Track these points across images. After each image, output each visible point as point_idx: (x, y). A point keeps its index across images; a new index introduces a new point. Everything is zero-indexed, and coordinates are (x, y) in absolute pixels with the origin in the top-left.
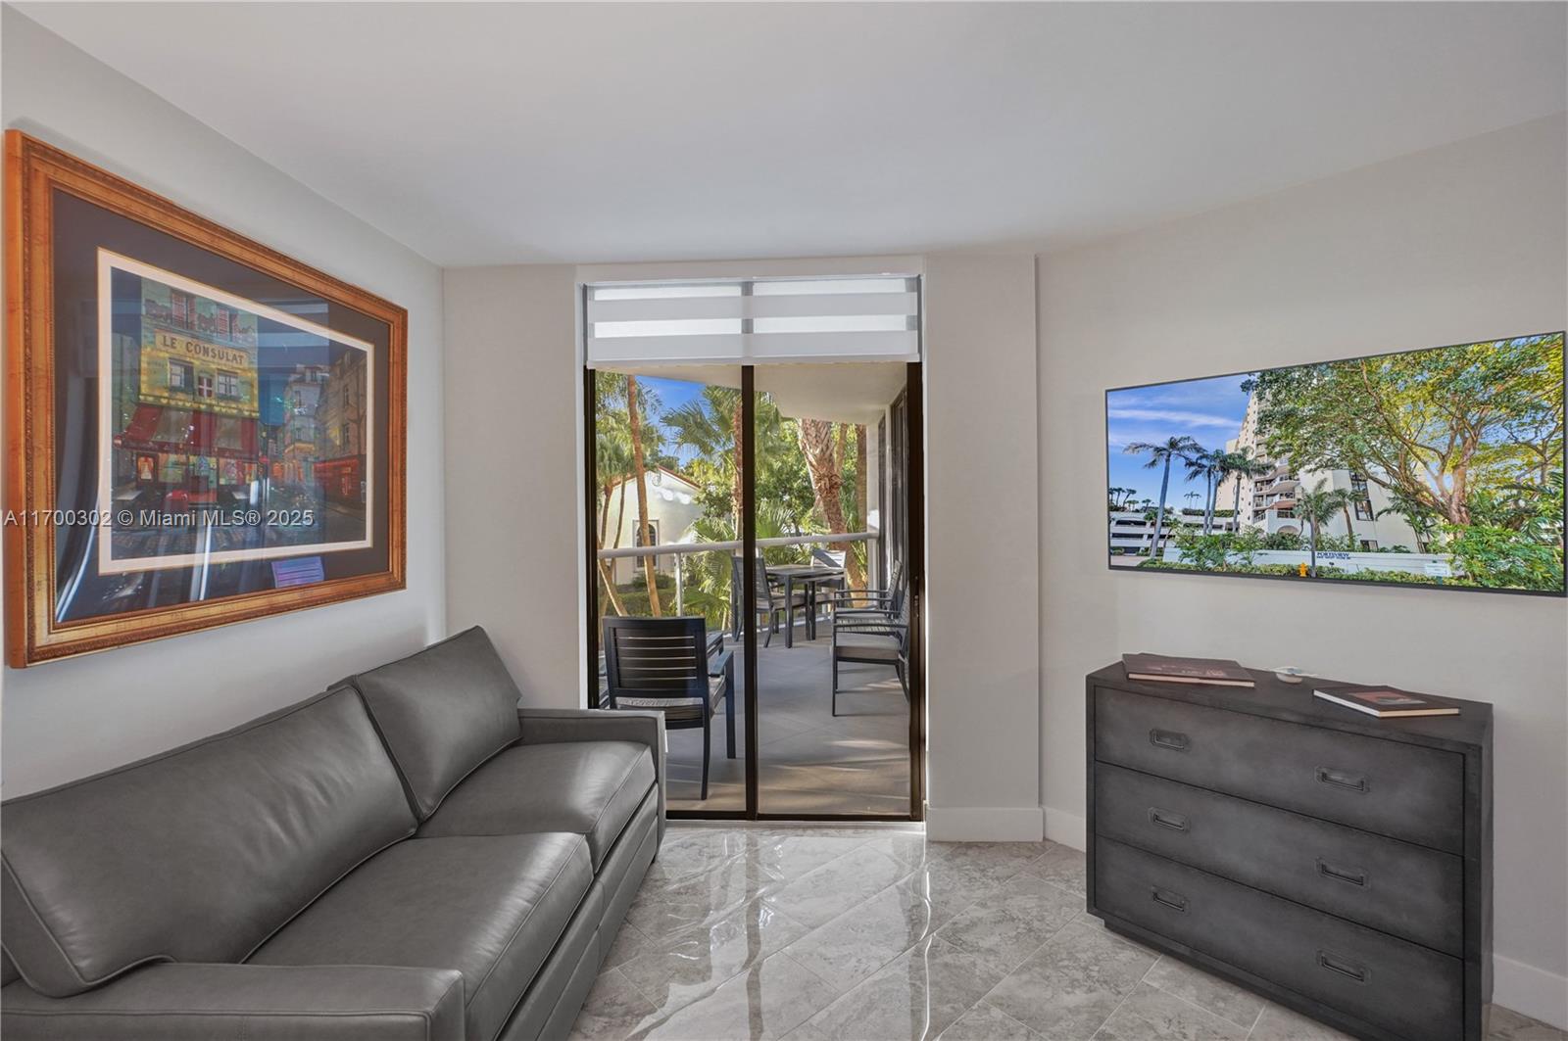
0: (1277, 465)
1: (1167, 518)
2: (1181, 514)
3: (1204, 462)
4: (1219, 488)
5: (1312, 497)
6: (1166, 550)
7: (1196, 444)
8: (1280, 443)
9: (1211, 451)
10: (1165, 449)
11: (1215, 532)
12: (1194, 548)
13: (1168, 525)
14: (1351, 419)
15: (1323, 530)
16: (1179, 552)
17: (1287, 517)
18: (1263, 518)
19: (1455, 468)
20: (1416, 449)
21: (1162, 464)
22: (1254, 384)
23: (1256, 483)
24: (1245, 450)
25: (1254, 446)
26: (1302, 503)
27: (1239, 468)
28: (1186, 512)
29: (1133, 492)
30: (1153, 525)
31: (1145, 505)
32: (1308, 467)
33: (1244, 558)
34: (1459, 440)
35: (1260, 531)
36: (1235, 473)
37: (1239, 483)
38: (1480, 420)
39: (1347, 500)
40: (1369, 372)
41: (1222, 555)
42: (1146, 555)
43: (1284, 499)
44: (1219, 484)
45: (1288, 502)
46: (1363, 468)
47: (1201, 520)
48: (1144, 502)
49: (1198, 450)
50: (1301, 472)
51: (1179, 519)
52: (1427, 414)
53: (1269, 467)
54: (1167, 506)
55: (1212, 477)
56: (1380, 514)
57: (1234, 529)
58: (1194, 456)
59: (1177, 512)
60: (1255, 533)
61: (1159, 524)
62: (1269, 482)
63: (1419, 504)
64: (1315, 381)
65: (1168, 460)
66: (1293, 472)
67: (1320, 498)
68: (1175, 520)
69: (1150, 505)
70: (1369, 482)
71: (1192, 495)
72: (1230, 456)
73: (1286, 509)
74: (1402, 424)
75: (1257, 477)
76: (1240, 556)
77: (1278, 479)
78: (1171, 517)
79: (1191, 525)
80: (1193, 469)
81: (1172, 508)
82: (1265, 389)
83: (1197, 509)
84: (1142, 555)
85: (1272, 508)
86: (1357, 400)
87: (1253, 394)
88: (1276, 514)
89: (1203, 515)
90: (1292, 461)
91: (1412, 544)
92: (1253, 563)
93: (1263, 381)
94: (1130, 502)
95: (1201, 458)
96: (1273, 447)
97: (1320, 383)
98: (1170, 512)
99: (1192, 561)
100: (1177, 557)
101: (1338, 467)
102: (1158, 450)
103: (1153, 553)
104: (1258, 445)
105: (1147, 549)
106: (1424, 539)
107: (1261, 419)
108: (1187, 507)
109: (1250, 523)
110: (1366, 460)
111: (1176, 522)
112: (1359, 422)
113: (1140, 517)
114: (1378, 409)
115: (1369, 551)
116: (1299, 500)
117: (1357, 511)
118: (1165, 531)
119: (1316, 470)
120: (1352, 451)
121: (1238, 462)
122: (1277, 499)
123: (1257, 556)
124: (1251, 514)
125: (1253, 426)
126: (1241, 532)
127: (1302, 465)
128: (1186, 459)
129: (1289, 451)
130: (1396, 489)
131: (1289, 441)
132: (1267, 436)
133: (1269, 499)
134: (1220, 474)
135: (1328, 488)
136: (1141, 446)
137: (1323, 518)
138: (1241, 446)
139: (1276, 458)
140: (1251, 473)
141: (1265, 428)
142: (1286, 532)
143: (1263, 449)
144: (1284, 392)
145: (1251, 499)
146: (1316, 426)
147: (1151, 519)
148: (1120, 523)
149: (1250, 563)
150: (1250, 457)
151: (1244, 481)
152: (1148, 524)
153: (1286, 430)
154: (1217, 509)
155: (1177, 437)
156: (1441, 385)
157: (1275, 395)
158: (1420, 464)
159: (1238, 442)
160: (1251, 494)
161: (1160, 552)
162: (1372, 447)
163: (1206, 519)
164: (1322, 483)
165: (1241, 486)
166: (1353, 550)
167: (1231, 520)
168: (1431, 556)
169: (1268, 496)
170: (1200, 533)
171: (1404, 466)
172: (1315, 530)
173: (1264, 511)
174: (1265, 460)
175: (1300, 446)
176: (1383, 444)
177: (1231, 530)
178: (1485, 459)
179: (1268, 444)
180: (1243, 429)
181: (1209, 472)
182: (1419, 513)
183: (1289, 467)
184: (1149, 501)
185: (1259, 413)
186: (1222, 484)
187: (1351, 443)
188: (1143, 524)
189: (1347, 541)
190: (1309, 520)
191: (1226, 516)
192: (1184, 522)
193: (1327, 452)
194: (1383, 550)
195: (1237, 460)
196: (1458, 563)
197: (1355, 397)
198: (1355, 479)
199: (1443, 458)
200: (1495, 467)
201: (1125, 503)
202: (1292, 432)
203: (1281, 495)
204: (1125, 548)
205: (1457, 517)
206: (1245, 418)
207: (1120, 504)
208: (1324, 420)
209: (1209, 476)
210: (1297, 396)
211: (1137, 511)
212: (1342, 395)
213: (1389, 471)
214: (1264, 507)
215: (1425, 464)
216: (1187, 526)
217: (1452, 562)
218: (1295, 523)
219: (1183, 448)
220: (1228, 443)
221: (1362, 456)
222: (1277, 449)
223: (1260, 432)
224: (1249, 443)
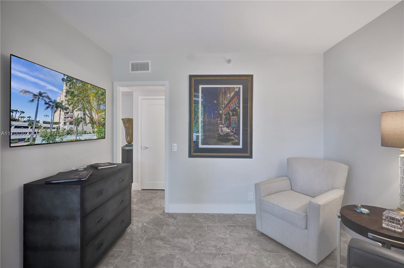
0: (70, 108)
1: (37, 125)
2: (42, 123)
3: (51, 103)
4: (55, 114)
5: (77, 118)
6: (37, 138)
7: (48, 96)
8: (70, 101)
9: (53, 100)
10: (37, 96)
11: (53, 130)
12: (47, 137)
13: (37, 128)
14: (84, 98)
15: (78, 128)
16: (41, 139)
17: (71, 125)
18: (66, 125)
19: (97, 113)
20: (93, 108)
21: (36, 102)
22: (65, 80)
23: (65, 113)
24: (62, 101)
25: (64, 101)
26: (74, 120)
27: (60, 107)
28: (45, 123)
29: (23, 112)
30: (31, 128)
31: (28, 119)
32: (76, 110)
33: (61, 139)
34: (98, 107)
35: (65, 129)
36: (59, 109)
37: (60, 113)
38: (100, 103)
39: (82, 120)
40: (87, 86)
41: (55, 138)
42: (28, 142)
43: (71, 119)
44: (55, 112)
45: (72, 120)
46: (85, 111)
47: (49, 126)
48: (28, 117)
49: (49, 98)
50: (74, 111)
51: (42, 125)
52: (95, 100)
53: (68, 108)
54: (38, 120)
55: (53, 110)
56: (87, 124)
57: (59, 129)
58: (48, 101)
59: (41, 122)
60: (64, 130)
61: (34, 127)
62: (68, 113)
63: (93, 122)
64: (78, 85)
65: (38, 100)
66: (73, 110)
67: (78, 119)
68: (40, 125)
69: (31, 119)
70: (86, 115)
71: (46, 116)
72: (58, 103)
73: (71, 122)
74: (91, 102)
75: (65, 111)
76: (60, 138)
77: (70, 112)
78: (39, 124)
79: (46, 127)
80: (47, 105)
81: (39, 121)
82: (67, 83)
83: (48, 121)
84: (26, 142)
85: (68, 122)
86: (85, 93)
87: (65, 83)
88: (69, 124)
89: (50, 124)
90: (73, 107)
91: (92, 132)
92: (63, 140)
93: (67, 80)
94: (22, 117)
95: (50, 102)
96: (69, 102)
97: (79, 85)
98: (38, 122)
99: (46, 142)
100: (41, 141)
101: (81, 110)
102: (35, 95)
103: (31, 140)
104: (66, 100)
105: (29, 139)
106: (93, 130)
107: (66, 92)
108: (45, 121)
109: (63, 126)
110: (86, 110)
111: (41, 126)
112: (85, 99)
113: (26, 124)
114: (88, 96)
115: (86, 134)
116: (74, 119)
117: (84, 123)
118: (36, 130)
119: (77, 111)
120: (84, 107)
121: (60, 105)
122: (69, 119)
123: (64, 138)
124: (63, 123)
125: (64, 94)
126: (61, 129)
127: (75, 109)
128: (45, 101)
129: (72, 104)
130: (90, 118)
131: (72, 101)
132: (68, 98)
133: (68, 118)
134: (55, 109)
135: (79, 116)
136: (27, 92)
137: (78, 125)
138: (61, 100)
139: (69, 105)
140: (64, 110)
141: (67, 95)
142: (71, 129)
143: (66, 102)
144: (72, 85)
145: (63, 119)
146: (78, 98)
147: (31, 125)
148: (16, 127)
149: (62, 140)
150: (63, 104)
151: (62, 112)
152: (30, 128)
153: (72, 97)
154: (54, 122)
155: (42, 91)
156: (96, 94)
157: (70, 85)
158: (93, 112)
159: (60, 98)
160: (63, 117)
161: (34, 139)
162: (87, 106)
163: (51, 125)
164: (78, 114)
165: (61, 114)
166: (83, 134)
167: (58, 125)
168: (94, 134)
169: (67, 118)
170: (49, 130)
171: (91, 112)
172: (77, 128)
173: (66, 123)
174: (67, 106)
175: (74, 103)
176: (88, 106)
177: (58, 129)
178: (100, 112)
179: (68, 101)
180: (62, 94)
181: (52, 107)
182: (93, 124)
183: (72, 109)
184: (30, 117)
185: (66, 90)
186: (56, 112)
187: (84, 104)
188: (27, 127)
189: (82, 132)
190: (76, 126)
191: (56, 124)
192: (43, 126)
193: (80, 106)
194: (88, 133)
195: (60, 104)
196: (97, 135)
197: (85, 92)
198: (84, 114)
199: (96, 111)
200: (102, 114)
201: (19, 117)
202: (73, 98)
203: (70, 118)
204: (18, 139)
205: (97, 125)
206: (62, 90)
207: (17, 118)
208: (79, 96)
209: (52, 109)
210: (74, 87)
211: (25, 121)
212: (82, 90)
213: (89, 113)
214: (66, 121)
215: (94, 112)
216: (44, 128)
217: (96, 135)
218: (72, 126)
219: (44, 96)
220: (58, 98)
221: (85, 108)
222: (70, 103)
223: (66, 96)
224: (63, 99)
